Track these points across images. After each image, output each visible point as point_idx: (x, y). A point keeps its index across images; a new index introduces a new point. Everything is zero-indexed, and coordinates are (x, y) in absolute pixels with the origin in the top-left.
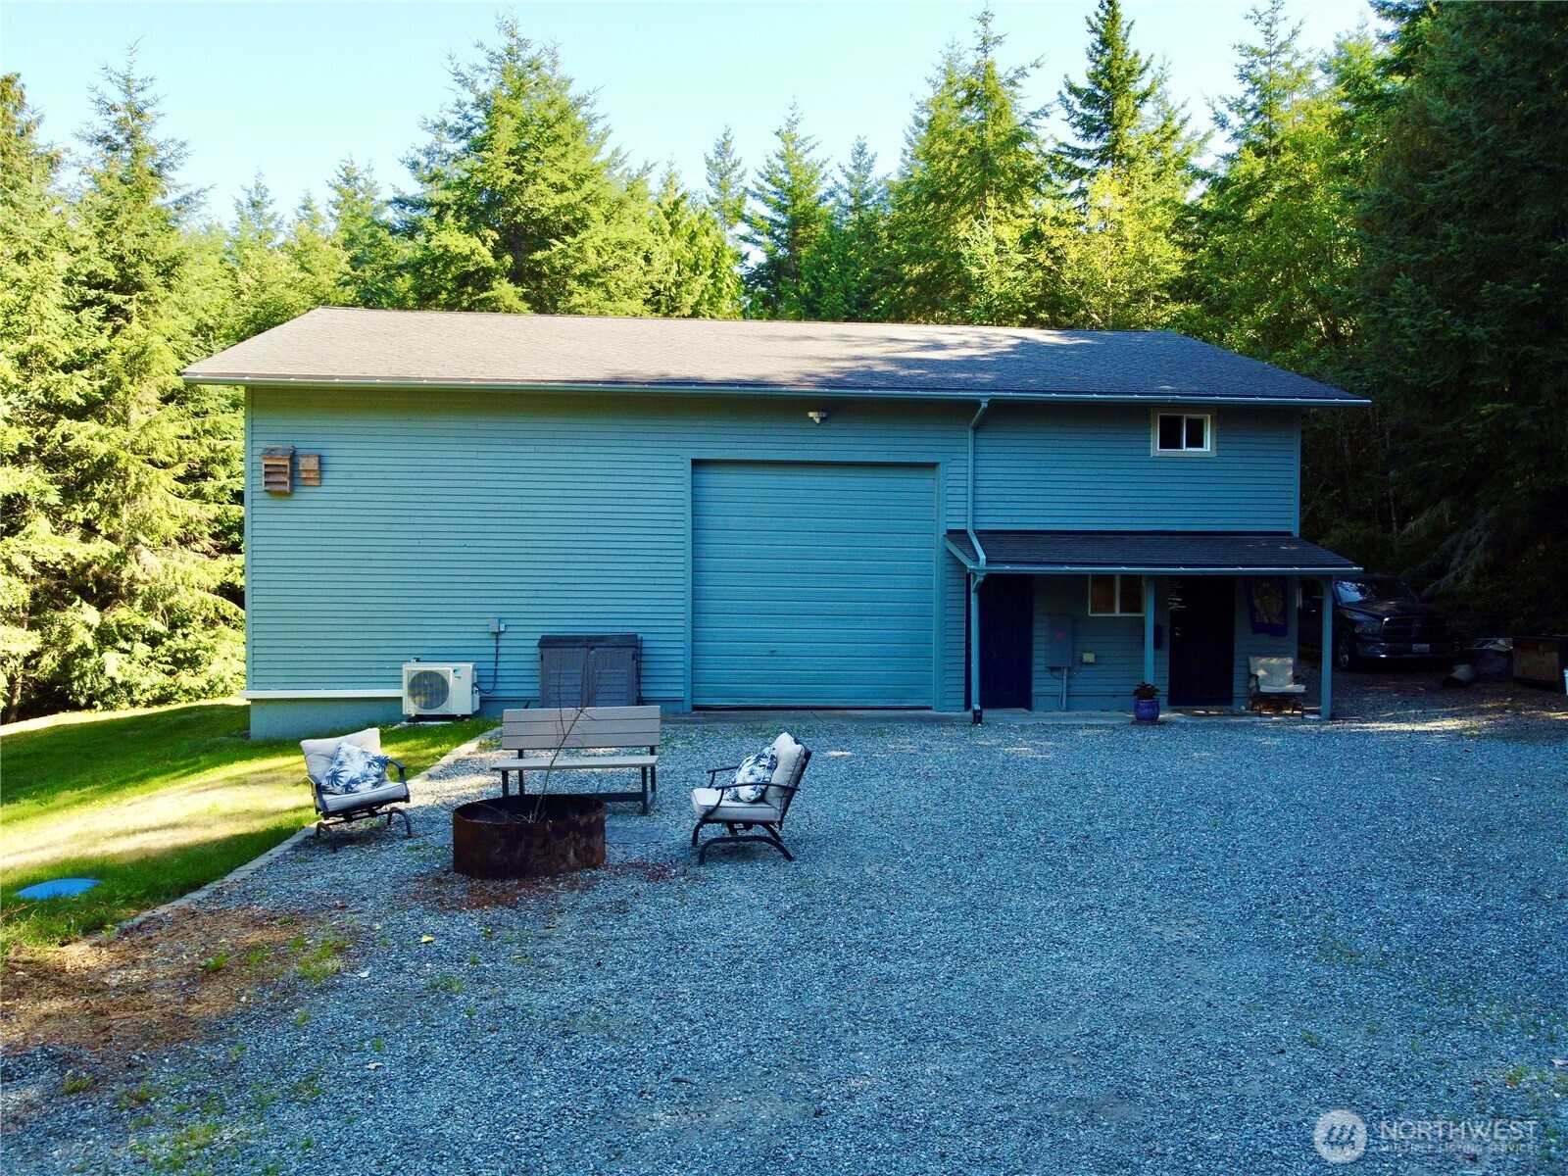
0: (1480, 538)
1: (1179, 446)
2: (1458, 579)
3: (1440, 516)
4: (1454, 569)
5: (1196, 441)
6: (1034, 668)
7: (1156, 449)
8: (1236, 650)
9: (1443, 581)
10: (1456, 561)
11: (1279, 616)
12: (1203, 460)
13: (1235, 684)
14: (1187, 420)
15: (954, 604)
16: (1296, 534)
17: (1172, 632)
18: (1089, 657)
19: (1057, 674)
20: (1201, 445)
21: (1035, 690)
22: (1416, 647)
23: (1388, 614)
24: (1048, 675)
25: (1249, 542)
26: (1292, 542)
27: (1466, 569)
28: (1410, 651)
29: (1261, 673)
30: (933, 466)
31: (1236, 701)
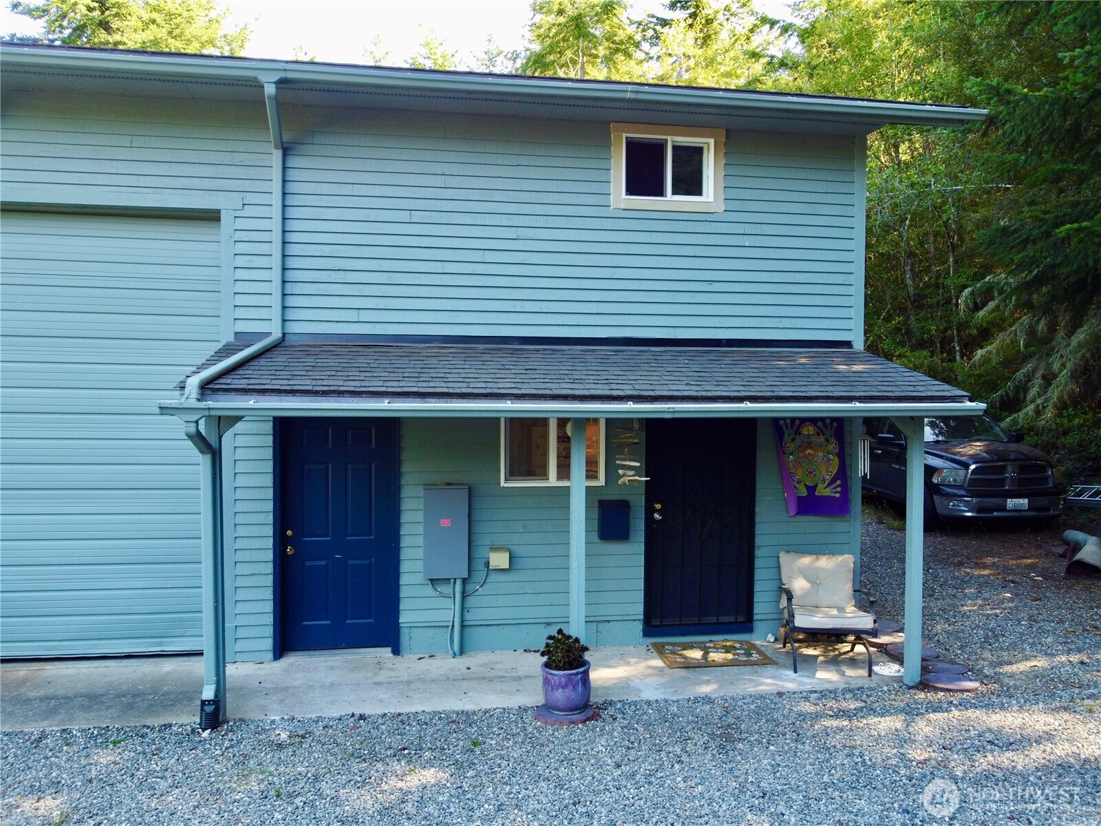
0: (1063, 366)
1: (660, 192)
2: (1038, 412)
3: (1014, 342)
4: (1033, 401)
5: (690, 183)
6: (404, 580)
7: (618, 193)
8: (759, 541)
9: (1021, 414)
10: (1033, 392)
11: (832, 482)
12: (704, 216)
13: (757, 597)
14: (675, 148)
15: (251, 467)
16: (859, 344)
17: (649, 511)
18: (499, 560)
19: (446, 589)
20: (699, 193)
21: (404, 618)
22: (1011, 503)
23: (976, 458)
24: (429, 590)
25: (779, 357)
26: (852, 358)
27: (1046, 401)
28: (1004, 509)
29: (799, 585)
30: (211, 217)
31: (758, 626)
